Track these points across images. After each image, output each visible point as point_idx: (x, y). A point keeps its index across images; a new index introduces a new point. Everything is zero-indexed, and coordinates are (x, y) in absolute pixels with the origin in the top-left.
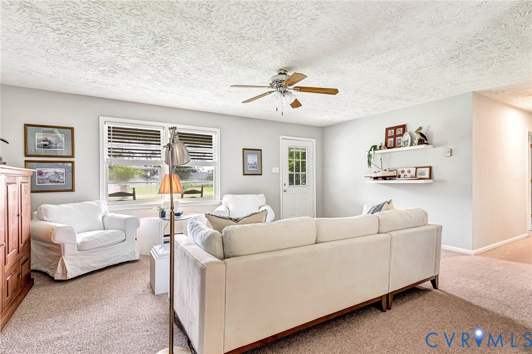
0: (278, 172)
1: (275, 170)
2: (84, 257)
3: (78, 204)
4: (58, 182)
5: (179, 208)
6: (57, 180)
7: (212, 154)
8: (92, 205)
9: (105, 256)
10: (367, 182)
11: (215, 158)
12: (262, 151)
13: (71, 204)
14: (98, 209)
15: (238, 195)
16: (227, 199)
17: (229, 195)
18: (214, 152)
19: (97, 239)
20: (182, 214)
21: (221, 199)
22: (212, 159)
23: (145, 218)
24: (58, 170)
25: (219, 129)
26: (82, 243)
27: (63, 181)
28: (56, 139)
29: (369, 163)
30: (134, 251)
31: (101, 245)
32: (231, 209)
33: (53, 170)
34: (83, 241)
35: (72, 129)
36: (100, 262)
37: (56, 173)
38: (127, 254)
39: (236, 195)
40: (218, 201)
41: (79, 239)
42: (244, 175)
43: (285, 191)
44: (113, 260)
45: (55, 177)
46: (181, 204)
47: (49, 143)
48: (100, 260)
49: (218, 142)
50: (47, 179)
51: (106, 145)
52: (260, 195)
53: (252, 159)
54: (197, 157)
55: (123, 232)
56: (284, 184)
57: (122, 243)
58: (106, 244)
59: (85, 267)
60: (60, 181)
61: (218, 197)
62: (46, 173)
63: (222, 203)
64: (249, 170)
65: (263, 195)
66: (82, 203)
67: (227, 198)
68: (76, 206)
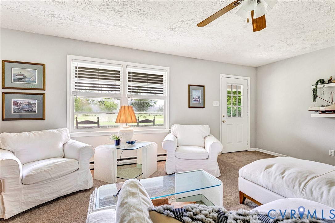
0: (218, 105)
1: (216, 104)
2: (30, 191)
3: (40, 132)
4: (31, 111)
5: (134, 136)
6: (30, 109)
7: (163, 89)
8: (53, 133)
9: (54, 187)
10: (313, 115)
11: (166, 93)
12: (205, 86)
13: (33, 132)
14: (58, 137)
15: (185, 125)
16: (175, 129)
17: (177, 125)
18: (164, 88)
19: (46, 171)
20: (135, 142)
21: (170, 128)
22: (163, 94)
23: (101, 146)
24: (31, 101)
25: (169, 68)
26: (27, 176)
27: (35, 111)
28: (30, 74)
29: (315, 97)
30: (87, 180)
31: (50, 177)
32: (179, 137)
33: (26, 101)
34: (28, 174)
35: (43, 65)
36: (49, 194)
37: (29, 103)
38: (79, 183)
39: (183, 125)
40: (167, 130)
41: (24, 172)
42: (190, 107)
43: (223, 122)
44: (64, 190)
45: (29, 107)
46: (135, 132)
47: (24, 77)
48: (49, 192)
49: (167, 79)
50: (22, 109)
51: (73, 80)
52: (204, 126)
53: (196, 94)
54: (150, 92)
55: (77, 161)
56: (222, 116)
57: (75, 172)
58: (56, 175)
59: (30, 202)
60: (32, 111)
61: (167, 126)
62: (21, 103)
63: (171, 131)
64: (193, 103)
65: (207, 125)
66: (44, 131)
67: (175, 127)
68: (37, 134)
